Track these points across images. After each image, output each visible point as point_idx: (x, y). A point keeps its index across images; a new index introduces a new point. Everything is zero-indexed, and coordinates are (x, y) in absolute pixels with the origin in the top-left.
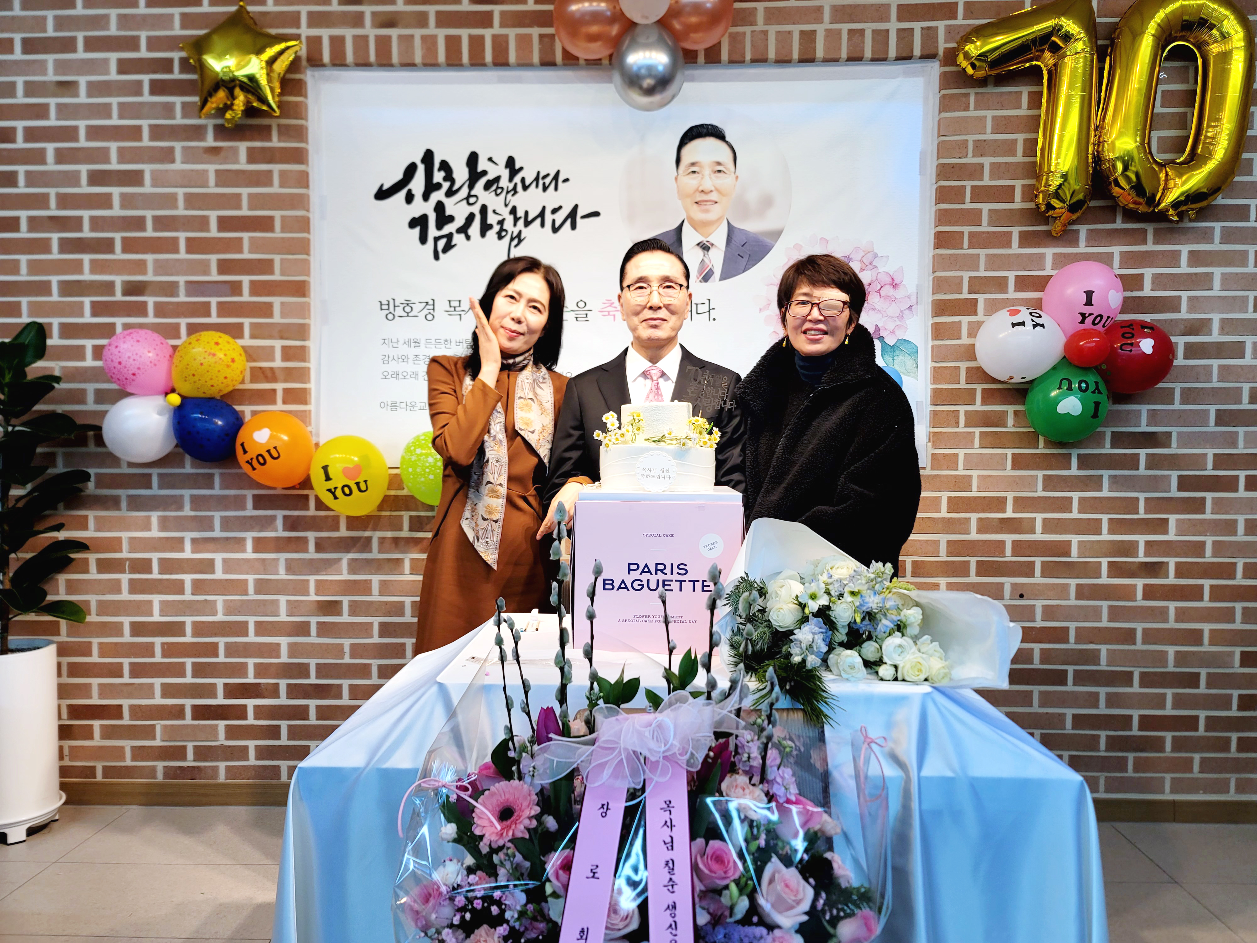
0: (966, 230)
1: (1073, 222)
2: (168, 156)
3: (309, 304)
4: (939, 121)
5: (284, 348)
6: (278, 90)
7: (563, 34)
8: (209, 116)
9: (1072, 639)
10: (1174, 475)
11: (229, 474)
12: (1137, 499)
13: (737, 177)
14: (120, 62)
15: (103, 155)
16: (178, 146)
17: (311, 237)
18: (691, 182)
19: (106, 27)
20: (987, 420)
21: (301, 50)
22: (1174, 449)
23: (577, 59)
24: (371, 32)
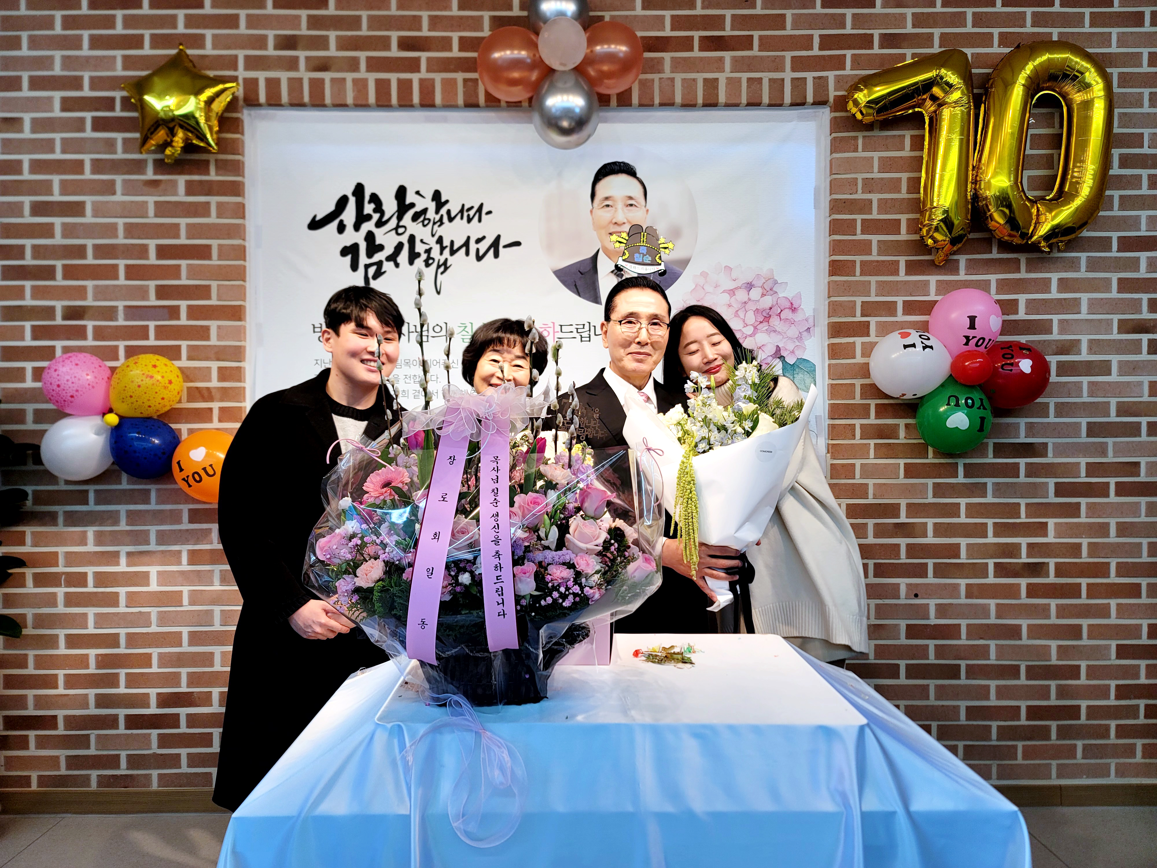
0: (858, 259)
1: (955, 253)
2: (109, 188)
3: (245, 327)
4: (831, 161)
5: (220, 369)
6: (216, 129)
7: (486, 79)
8: (149, 152)
9: (964, 635)
10: (1051, 482)
11: (165, 489)
12: (1019, 504)
13: (647, 211)
14: (64, 100)
15: (46, 187)
16: (119, 179)
17: (247, 264)
18: (605, 215)
19: (51, 67)
20: (881, 432)
21: (238, 90)
22: (1050, 459)
23: (499, 101)
24: (305, 75)
